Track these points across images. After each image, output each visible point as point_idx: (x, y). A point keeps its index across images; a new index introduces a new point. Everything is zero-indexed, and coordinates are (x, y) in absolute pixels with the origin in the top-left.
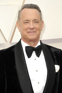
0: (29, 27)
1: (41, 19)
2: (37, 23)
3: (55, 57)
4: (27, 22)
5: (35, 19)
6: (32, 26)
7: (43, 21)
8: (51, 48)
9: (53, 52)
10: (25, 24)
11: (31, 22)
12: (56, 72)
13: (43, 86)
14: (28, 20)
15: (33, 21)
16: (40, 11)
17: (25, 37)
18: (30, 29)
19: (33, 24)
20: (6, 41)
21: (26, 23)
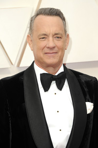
0: (47, 46)
1: (65, 31)
2: (60, 39)
3: (86, 89)
4: (45, 37)
5: (57, 32)
6: (51, 44)
7: (68, 35)
8: (80, 76)
9: (84, 82)
10: (41, 40)
11: (51, 38)
12: (88, 113)
13: (67, 136)
14: (45, 35)
15: (53, 36)
16: (64, 19)
17: (41, 60)
18: (48, 48)
19: (53, 40)
20: (12, 64)
21: (43, 39)
